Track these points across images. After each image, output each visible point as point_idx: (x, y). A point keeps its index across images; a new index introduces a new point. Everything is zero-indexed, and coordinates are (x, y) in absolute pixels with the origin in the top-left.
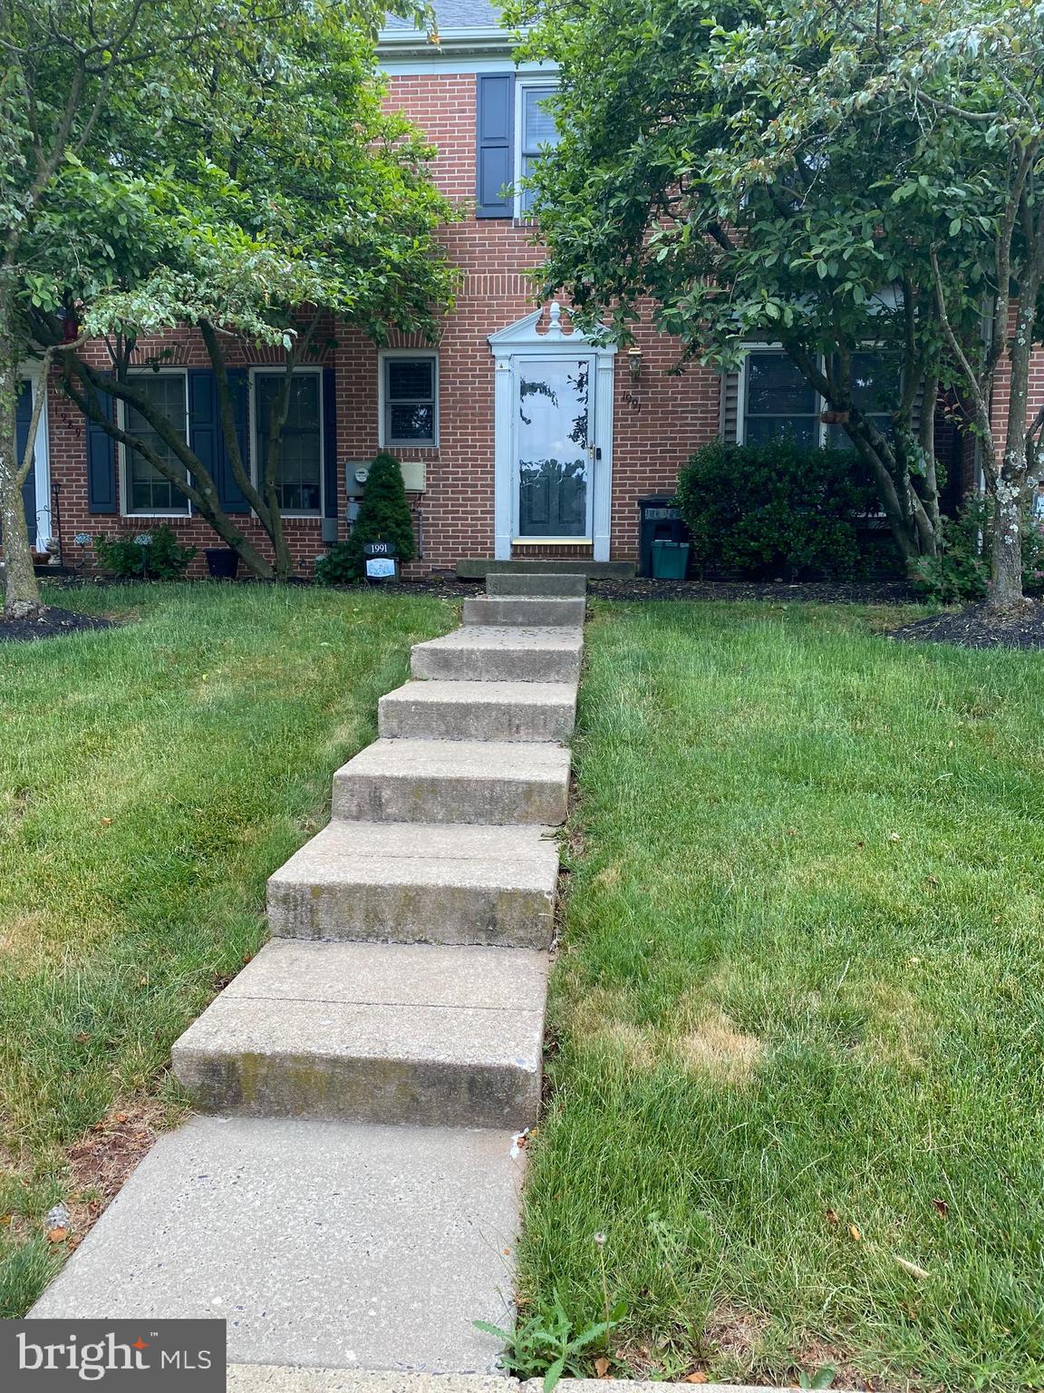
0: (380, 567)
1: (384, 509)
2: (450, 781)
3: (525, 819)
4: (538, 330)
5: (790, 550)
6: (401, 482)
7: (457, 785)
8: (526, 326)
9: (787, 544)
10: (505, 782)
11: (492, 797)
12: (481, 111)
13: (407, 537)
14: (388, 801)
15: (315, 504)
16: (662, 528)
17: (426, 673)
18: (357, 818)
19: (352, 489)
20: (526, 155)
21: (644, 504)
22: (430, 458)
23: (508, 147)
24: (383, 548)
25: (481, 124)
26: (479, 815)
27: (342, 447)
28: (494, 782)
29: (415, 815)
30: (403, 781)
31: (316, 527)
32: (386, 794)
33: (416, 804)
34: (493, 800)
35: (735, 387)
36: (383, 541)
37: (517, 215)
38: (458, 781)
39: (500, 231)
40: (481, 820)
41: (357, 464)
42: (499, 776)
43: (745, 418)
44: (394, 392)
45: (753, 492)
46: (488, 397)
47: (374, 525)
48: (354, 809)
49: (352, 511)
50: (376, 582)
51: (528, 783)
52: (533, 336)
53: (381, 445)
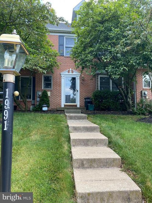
0: (45, 109)
1: (45, 99)
2: (98, 159)
3: (113, 166)
4: (68, 73)
5: (110, 106)
6: (48, 95)
7: (99, 160)
8: (66, 72)
9: (110, 105)
10: (109, 159)
11: (106, 162)
12: (59, 40)
13: (49, 104)
14: (85, 164)
15: (30, 98)
16: (89, 102)
17: (72, 131)
18: (79, 168)
19: (38, 96)
20: (66, 47)
21: (85, 99)
22: (51, 91)
23: (63, 46)
24: (46, 105)
25: (59, 42)
26: (104, 166)
27: (36, 89)
28: (107, 159)
29: (91, 167)
30: (88, 159)
31: (31, 102)
32: (85, 162)
33: (91, 164)
34: (107, 163)
35: (98, 82)
36: (45, 104)
37: (64, 55)
38: (99, 159)
39: (62, 58)
40: (104, 167)
41: (39, 92)
42: (108, 157)
43: (100, 86)
44: (45, 80)
45: (105, 97)
46: (60, 82)
47: (43, 102)
48: (78, 166)
49: (38, 99)
50: (44, 111)
51: (113, 158)
52: (67, 73)
53: (43, 89)
